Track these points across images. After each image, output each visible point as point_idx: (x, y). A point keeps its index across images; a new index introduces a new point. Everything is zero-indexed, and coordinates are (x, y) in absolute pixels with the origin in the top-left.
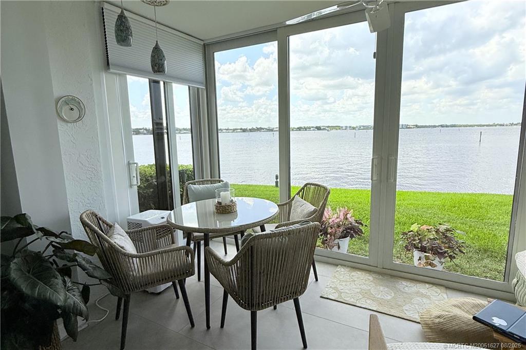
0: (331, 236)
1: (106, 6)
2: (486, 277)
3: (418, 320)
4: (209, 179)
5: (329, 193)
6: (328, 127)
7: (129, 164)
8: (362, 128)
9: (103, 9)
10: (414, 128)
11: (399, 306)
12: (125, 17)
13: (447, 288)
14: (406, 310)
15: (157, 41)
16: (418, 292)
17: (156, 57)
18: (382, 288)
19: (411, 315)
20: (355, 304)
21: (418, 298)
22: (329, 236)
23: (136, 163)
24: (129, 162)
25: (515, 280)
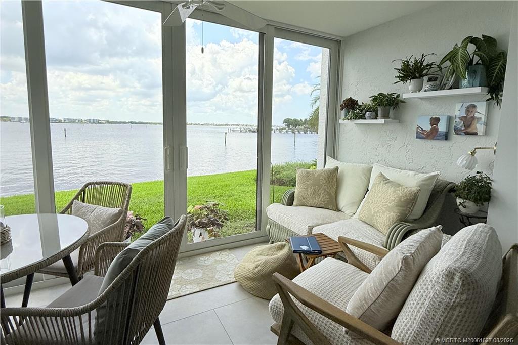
2: (236, 234)
3: (234, 280)
10: (105, 123)
11: (212, 278)
13: (230, 249)
14: (219, 278)
16: (216, 261)
18: (189, 271)
19: (225, 280)
20: (179, 295)
21: (220, 265)
25: (268, 227)
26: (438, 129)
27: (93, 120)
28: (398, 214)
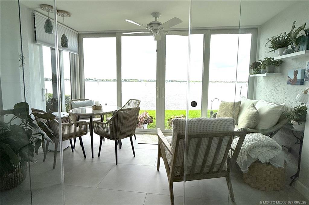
0: (140, 123)
1: (36, 13)
4: (80, 99)
5: (140, 102)
6: (131, 80)
7: (43, 89)
8: (149, 81)
9: (34, 14)
12: (50, 21)
15: (64, 33)
17: (64, 40)
22: (139, 123)
23: (46, 89)
24: (42, 88)
26: (297, 78)
27: (169, 80)
28: (247, 124)
